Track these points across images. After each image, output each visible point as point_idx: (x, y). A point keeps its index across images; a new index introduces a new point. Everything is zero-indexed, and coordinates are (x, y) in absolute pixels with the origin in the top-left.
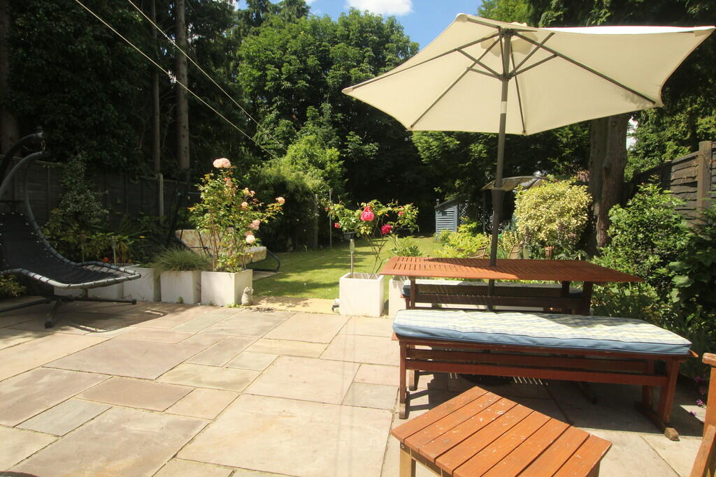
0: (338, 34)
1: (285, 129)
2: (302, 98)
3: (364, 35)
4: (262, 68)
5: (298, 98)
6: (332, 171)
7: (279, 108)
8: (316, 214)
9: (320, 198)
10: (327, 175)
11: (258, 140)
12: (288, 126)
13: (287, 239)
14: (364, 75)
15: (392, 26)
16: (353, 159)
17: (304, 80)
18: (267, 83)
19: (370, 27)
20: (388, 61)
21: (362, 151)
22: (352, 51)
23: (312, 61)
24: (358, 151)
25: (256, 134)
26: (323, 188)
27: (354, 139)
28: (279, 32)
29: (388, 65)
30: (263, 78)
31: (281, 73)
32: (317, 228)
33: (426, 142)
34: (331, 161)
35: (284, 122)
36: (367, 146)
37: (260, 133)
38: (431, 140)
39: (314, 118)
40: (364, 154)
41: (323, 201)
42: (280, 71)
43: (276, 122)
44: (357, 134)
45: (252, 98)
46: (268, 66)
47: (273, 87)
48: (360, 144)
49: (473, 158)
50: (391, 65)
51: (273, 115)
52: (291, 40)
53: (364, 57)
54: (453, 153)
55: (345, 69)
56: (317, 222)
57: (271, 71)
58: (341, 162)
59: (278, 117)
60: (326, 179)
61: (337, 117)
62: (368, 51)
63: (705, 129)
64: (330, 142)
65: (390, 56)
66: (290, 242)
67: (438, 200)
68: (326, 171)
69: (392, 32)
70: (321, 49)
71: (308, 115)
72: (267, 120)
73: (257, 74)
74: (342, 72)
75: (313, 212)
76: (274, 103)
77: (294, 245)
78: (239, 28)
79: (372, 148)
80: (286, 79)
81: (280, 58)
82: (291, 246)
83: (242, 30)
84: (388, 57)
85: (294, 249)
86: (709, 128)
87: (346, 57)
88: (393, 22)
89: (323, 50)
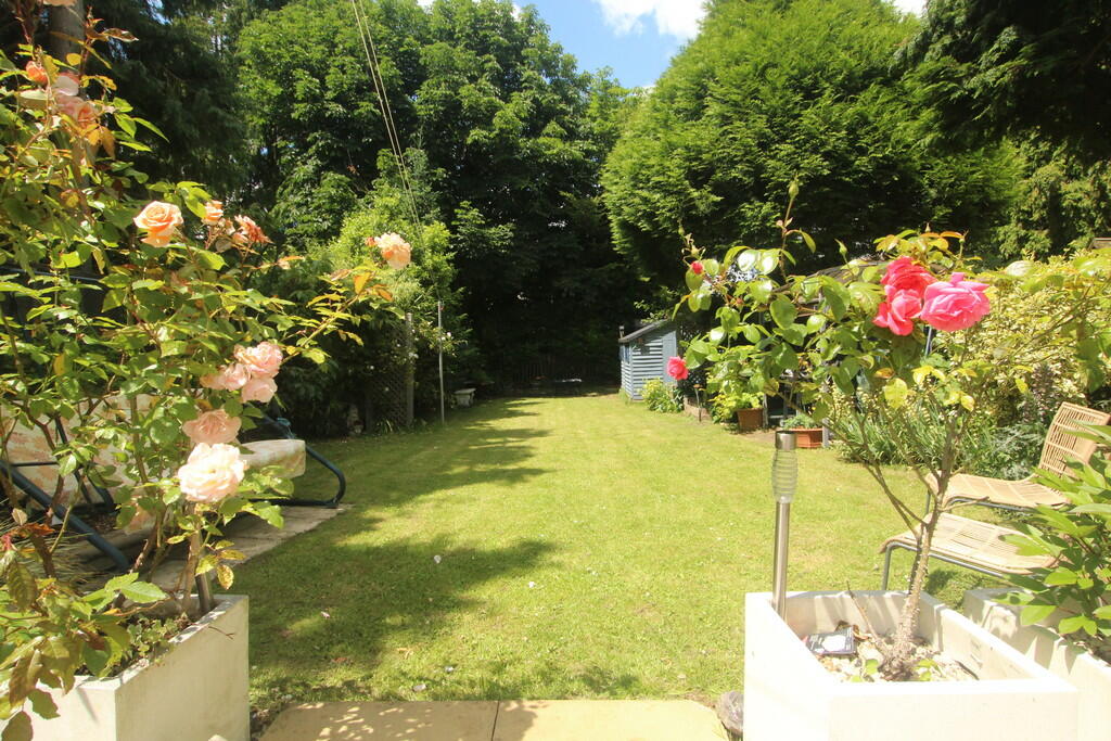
0: (433, 26)
1: (333, 192)
2: (368, 136)
3: (481, 33)
4: (286, 79)
5: (360, 135)
6: (436, 269)
7: (320, 154)
8: (411, 354)
9: (417, 321)
10: (426, 274)
11: (280, 217)
12: (339, 186)
13: (347, 409)
14: (486, 99)
15: (530, 22)
16: (467, 253)
17: (370, 101)
18: (296, 106)
19: (491, 20)
20: (525, 81)
21: (484, 239)
22: (462, 56)
23: (384, 69)
24: (478, 239)
25: (276, 207)
26: (419, 301)
27: (469, 216)
28: (320, 16)
29: (526, 88)
30: (287, 99)
31: (324, 87)
32: (411, 382)
33: (646, 200)
34: (434, 249)
35: (331, 177)
36: (493, 230)
37: (283, 205)
38: (657, 196)
39: (391, 173)
40: (487, 244)
41: (424, 328)
42: (323, 82)
43: (315, 180)
44: (473, 206)
45: (266, 139)
46: (299, 73)
47: (309, 112)
48: (480, 226)
49: (745, 231)
50: (531, 88)
51: (310, 167)
52: (343, 30)
53: (484, 71)
54: (705, 222)
55: (449, 88)
56: (412, 370)
57: (304, 83)
58: (450, 255)
59: (318, 171)
60: (425, 284)
61: (435, 174)
62: (489, 61)
63: (1075, 201)
64: (427, 216)
65: (528, 73)
66: (354, 415)
67: (622, 328)
68: (425, 269)
69: (530, 32)
70: (401, 50)
71: (379, 165)
72: (295, 176)
73: (274, 89)
74: (443, 90)
75: (403, 349)
76: (309, 145)
77: (362, 421)
78: (240, 11)
79: (501, 233)
80: (335, 100)
81: (323, 61)
82: (357, 423)
83: (244, 14)
84: (526, 75)
85: (364, 429)
86: (1080, 199)
87: (450, 67)
88: (531, 15)
89: (405, 52)
